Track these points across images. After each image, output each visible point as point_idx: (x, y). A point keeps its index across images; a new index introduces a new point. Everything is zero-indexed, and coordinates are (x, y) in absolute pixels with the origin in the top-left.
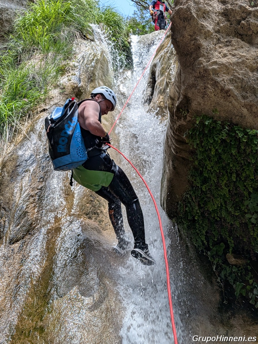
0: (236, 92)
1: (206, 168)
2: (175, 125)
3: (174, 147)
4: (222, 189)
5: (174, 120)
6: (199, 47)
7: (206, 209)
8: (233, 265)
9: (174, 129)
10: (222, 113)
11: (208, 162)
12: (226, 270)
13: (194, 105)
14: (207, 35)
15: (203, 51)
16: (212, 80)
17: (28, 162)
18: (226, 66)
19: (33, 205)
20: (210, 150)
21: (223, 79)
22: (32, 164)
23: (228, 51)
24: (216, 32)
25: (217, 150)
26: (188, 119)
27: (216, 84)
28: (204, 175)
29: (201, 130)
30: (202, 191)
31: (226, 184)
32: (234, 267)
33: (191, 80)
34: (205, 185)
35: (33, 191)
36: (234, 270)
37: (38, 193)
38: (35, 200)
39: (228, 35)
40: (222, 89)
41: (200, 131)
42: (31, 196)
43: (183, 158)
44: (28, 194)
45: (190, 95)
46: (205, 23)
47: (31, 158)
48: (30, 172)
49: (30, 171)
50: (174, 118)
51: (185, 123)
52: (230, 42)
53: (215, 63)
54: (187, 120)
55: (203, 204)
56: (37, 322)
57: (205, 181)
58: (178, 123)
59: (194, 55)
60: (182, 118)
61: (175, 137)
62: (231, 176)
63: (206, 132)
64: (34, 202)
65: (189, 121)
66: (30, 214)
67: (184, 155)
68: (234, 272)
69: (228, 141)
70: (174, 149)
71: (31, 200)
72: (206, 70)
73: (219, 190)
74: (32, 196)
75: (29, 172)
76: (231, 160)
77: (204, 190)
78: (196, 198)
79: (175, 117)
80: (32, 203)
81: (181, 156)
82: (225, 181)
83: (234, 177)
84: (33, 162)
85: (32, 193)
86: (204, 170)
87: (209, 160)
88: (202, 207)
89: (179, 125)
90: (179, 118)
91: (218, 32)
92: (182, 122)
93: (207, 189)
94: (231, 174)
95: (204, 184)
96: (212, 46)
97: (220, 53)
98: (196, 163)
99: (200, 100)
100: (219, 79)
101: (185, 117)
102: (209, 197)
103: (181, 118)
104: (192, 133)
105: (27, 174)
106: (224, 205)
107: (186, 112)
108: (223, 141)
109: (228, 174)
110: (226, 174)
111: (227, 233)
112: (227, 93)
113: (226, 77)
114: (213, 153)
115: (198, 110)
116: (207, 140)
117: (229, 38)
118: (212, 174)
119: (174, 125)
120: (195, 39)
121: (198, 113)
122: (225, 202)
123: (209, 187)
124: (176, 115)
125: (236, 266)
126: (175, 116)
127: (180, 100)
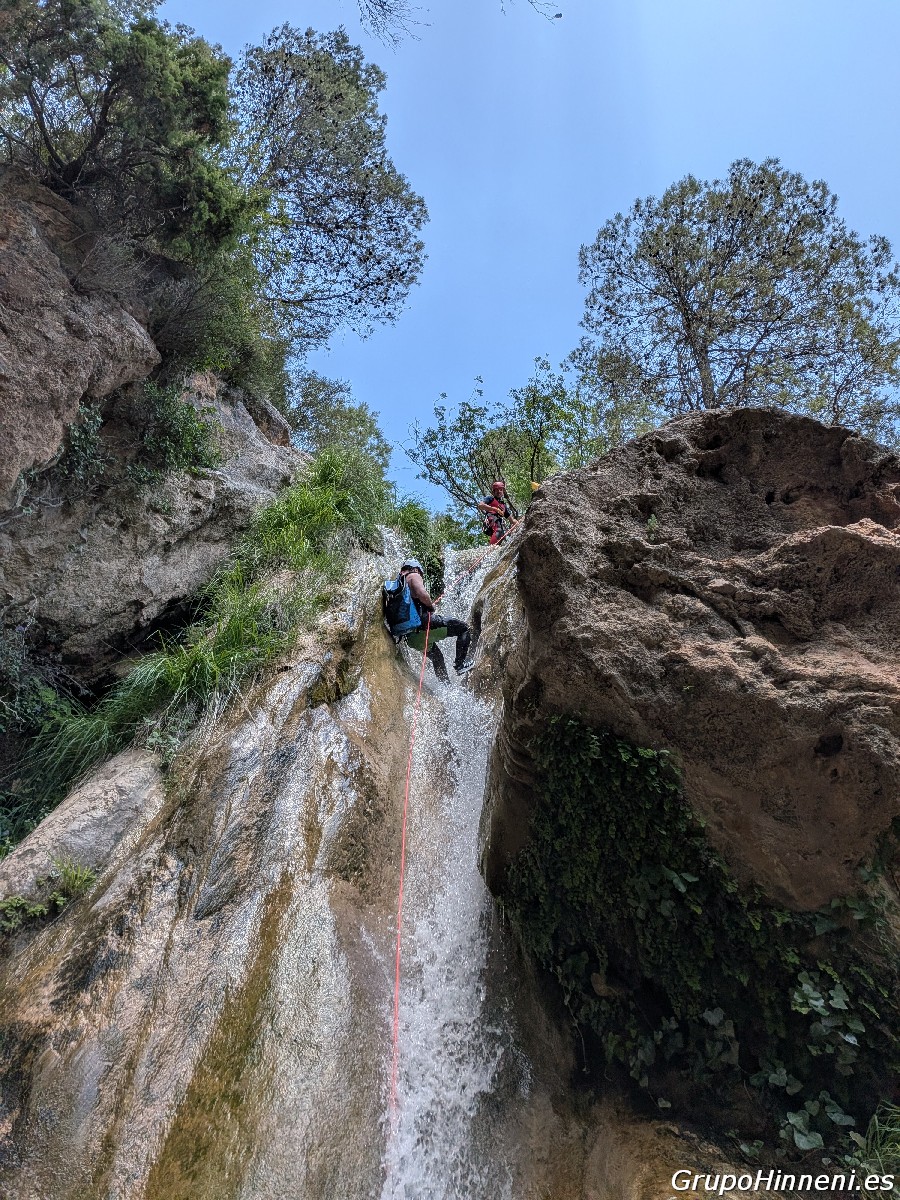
0: (622, 682)
1: (564, 809)
2: (513, 725)
3: (510, 764)
5: (511, 714)
6: (563, 598)
7: (559, 884)
8: (602, 997)
9: (511, 732)
10: (596, 714)
11: (567, 798)
12: (589, 1004)
13: (549, 694)
14: (578, 581)
15: (569, 606)
16: (582, 656)
18: (607, 636)
20: (573, 777)
21: (601, 656)
23: (611, 610)
24: (591, 577)
25: (584, 778)
26: (538, 716)
27: (588, 664)
28: (560, 822)
29: (558, 739)
30: (554, 850)
31: (597, 842)
32: (604, 1001)
33: (546, 653)
34: (560, 840)
36: (602, 1009)
39: (611, 583)
40: (598, 674)
41: (556, 742)
43: (524, 785)
45: (542, 676)
46: (574, 562)
51: (530, 724)
52: (614, 595)
53: (588, 628)
54: (535, 719)
55: (555, 874)
56: (229, 1082)
57: (560, 832)
58: (520, 723)
59: (553, 612)
60: (527, 715)
61: (514, 747)
62: (607, 828)
63: (567, 743)
65: (539, 721)
67: (526, 780)
68: (604, 1013)
69: (605, 766)
70: (509, 767)
72: (573, 640)
73: (584, 852)
76: (608, 799)
78: (541, 862)
79: (515, 711)
81: (520, 780)
82: (596, 837)
83: (612, 830)
86: (560, 810)
87: (569, 794)
88: (551, 881)
89: (521, 726)
90: (522, 714)
91: (595, 577)
92: (526, 721)
93: (564, 847)
94: (608, 824)
95: (558, 837)
96: (584, 600)
97: (597, 612)
98: (547, 798)
99: (559, 686)
100: (594, 657)
101: (532, 715)
102: (565, 863)
103: (525, 714)
104: (542, 743)
107: (534, 705)
108: (596, 763)
110: (599, 824)
111: (594, 934)
112: (606, 682)
113: (606, 655)
114: (578, 782)
115: (556, 704)
116: (568, 758)
117: (612, 589)
118: (573, 820)
120: (557, 586)
121: (555, 709)
122: (595, 877)
123: (568, 845)
124: (517, 707)
125: (607, 998)
126: (514, 708)
127: (525, 682)
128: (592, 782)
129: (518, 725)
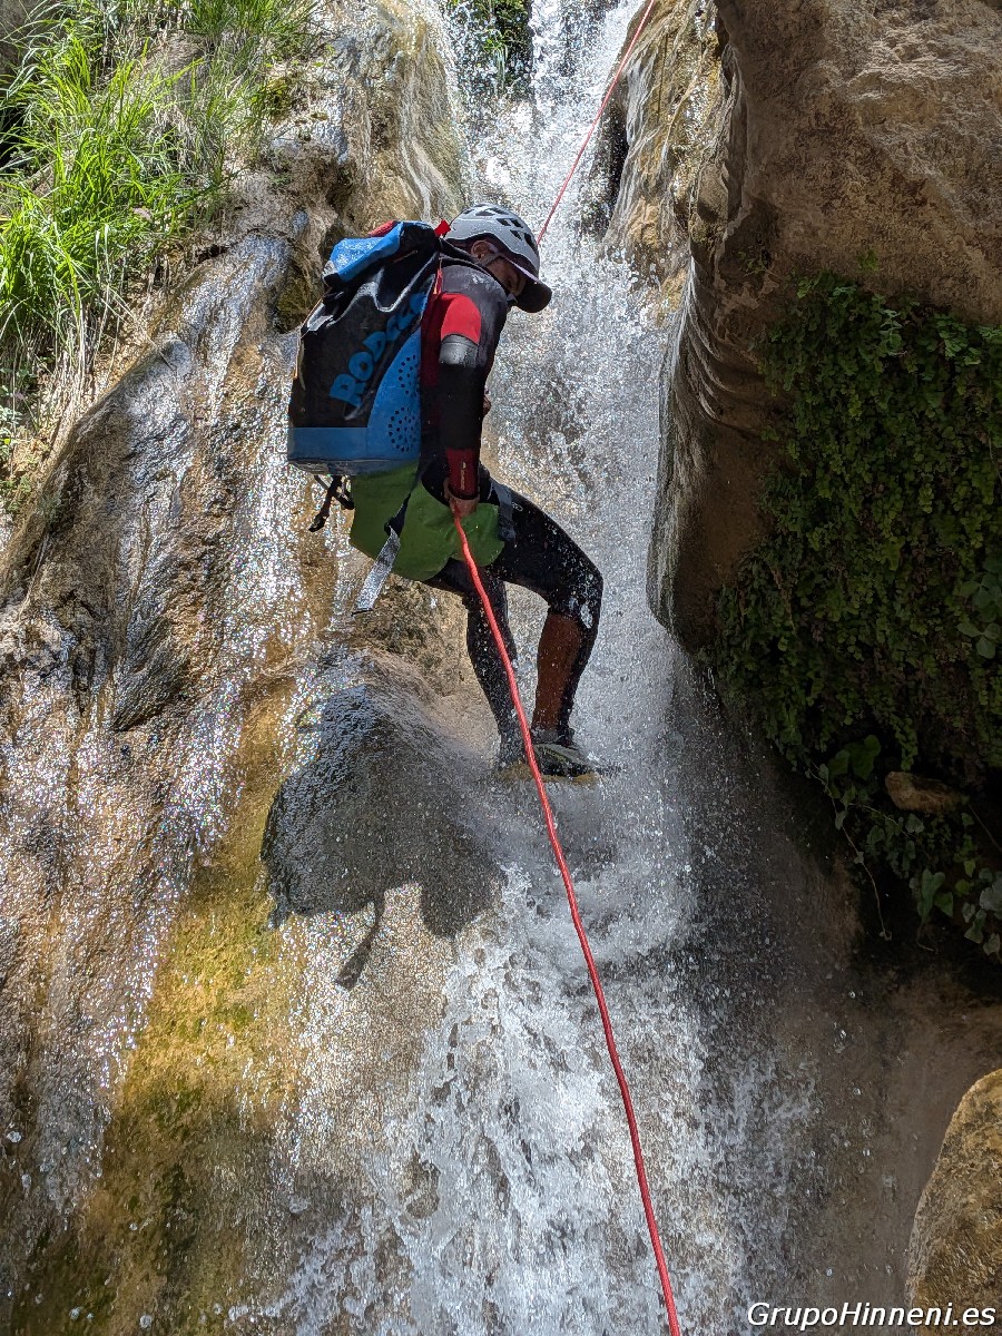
0: (947, 190)
1: (826, 468)
2: (717, 311)
3: (711, 393)
4: (881, 540)
5: (711, 292)
7: (819, 615)
8: (909, 812)
9: (714, 327)
10: (894, 266)
11: (833, 446)
12: (883, 826)
13: (792, 235)
15: (832, 36)
16: (862, 143)
17: (166, 442)
18: (916, 95)
20: (845, 401)
21: (903, 140)
23: (925, 36)
25: (868, 402)
26: (769, 285)
27: (873, 158)
28: (820, 492)
29: (813, 328)
30: (807, 551)
31: (896, 523)
32: (912, 817)
33: (785, 144)
34: (820, 530)
35: (187, 546)
36: (910, 830)
38: (195, 581)
40: (897, 179)
41: (808, 332)
43: (743, 433)
45: (777, 199)
48: (174, 481)
50: (715, 284)
51: (753, 303)
53: (875, 80)
54: (763, 291)
55: (810, 598)
57: (821, 513)
58: (730, 305)
59: (798, 51)
60: (747, 284)
61: (718, 356)
62: (917, 494)
63: (832, 333)
64: (193, 589)
65: (772, 294)
67: (748, 419)
68: (913, 837)
69: (912, 369)
70: (710, 400)
72: (840, 108)
73: (870, 546)
74: (186, 566)
75: (170, 479)
76: (918, 437)
77: (816, 546)
78: (784, 576)
79: (719, 283)
81: (735, 423)
82: (892, 515)
83: (927, 498)
85: (187, 555)
86: (819, 473)
87: (838, 438)
88: (803, 610)
89: (733, 311)
90: (734, 284)
92: (745, 299)
93: (828, 542)
94: (917, 487)
95: (816, 524)
96: (863, 17)
97: (893, 43)
98: (793, 451)
99: (814, 216)
100: (886, 142)
101: (757, 281)
102: (832, 573)
103: (741, 285)
104: (779, 340)
106: (885, 600)
107: (760, 262)
108: (893, 364)
109: (904, 490)
110: (899, 489)
111: (891, 701)
112: (913, 194)
113: (913, 134)
114: (854, 412)
115: (807, 253)
116: (835, 363)
118: (846, 487)
119: (713, 312)
121: (804, 266)
122: (891, 590)
123: (835, 537)
124: (724, 272)
125: (919, 813)
126: (717, 277)
127: (740, 217)
128: (884, 406)
129: (727, 311)
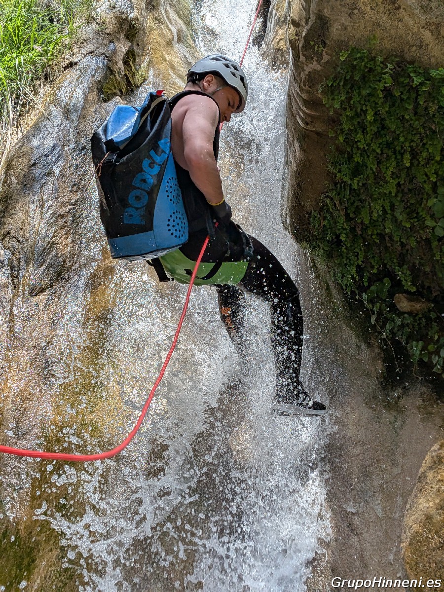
2: (302, 73)
3: (302, 115)
4: (387, 182)
5: (299, 64)
8: (405, 313)
9: (301, 81)
10: (386, 42)
11: (360, 136)
12: (393, 321)
13: (335, 31)
17: (50, 157)
19: (64, 231)
22: (57, 160)
25: (377, 113)
26: (326, 58)
28: (356, 160)
29: (348, 77)
30: (352, 190)
31: (393, 173)
32: (407, 316)
34: (358, 179)
35: (61, 207)
36: (406, 322)
37: (70, 210)
38: (66, 223)
41: (345, 80)
42: (59, 216)
43: (317, 133)
44: (54, 213)
45: (327, 12)
47: (55, 151)
48: (54, 176)
49: (54, 173)
50: (301, 60)
51: (319, 68)
54: (323, 61)
55: (354, 212)
58: (308, 69)
60: (315, 58)
61: (303, 96)
64: (65, 227)
65: (327, 63)
66: (61, 246)
67: (319, 127)
68: (407, 325)
69: (397, 94)
70: (302, 119)
71: (60, 222)
73: (381, 186)
74: (62, 216)
75: (52, 175)
76: (401, 129)
77: (355, 187)
78: (341, 203)
79: (302, 58)
80: (62, 228)
81: (314, 129)
82: (391, 169)
84: (58, 157)
85: (62, 211)
89: (309, 72)
90: (309, 59)
92: (315, 66)
93: (361, 184)
94: (402, 154)
95: (355, 176)
99: (345, 19)
101: (320, 56)
102: (363, 200)
103: (312, 59)
104: (332, 85)
105: (51, 179)
106: (389, 212)
107: (321, 46)
109: (396, 156)
110: (394, 156)
111: (395, 261)
112: (394, 3)
115: (343, 39)
118: (368, 157)
119: (300, 74)
121: (342, 45)
122: (392, 206)
123: (365, 182)
124: (305, 53)
125: (410, 313)
126: (301, 55)
127: (310, 23)
129: (307, 73)
